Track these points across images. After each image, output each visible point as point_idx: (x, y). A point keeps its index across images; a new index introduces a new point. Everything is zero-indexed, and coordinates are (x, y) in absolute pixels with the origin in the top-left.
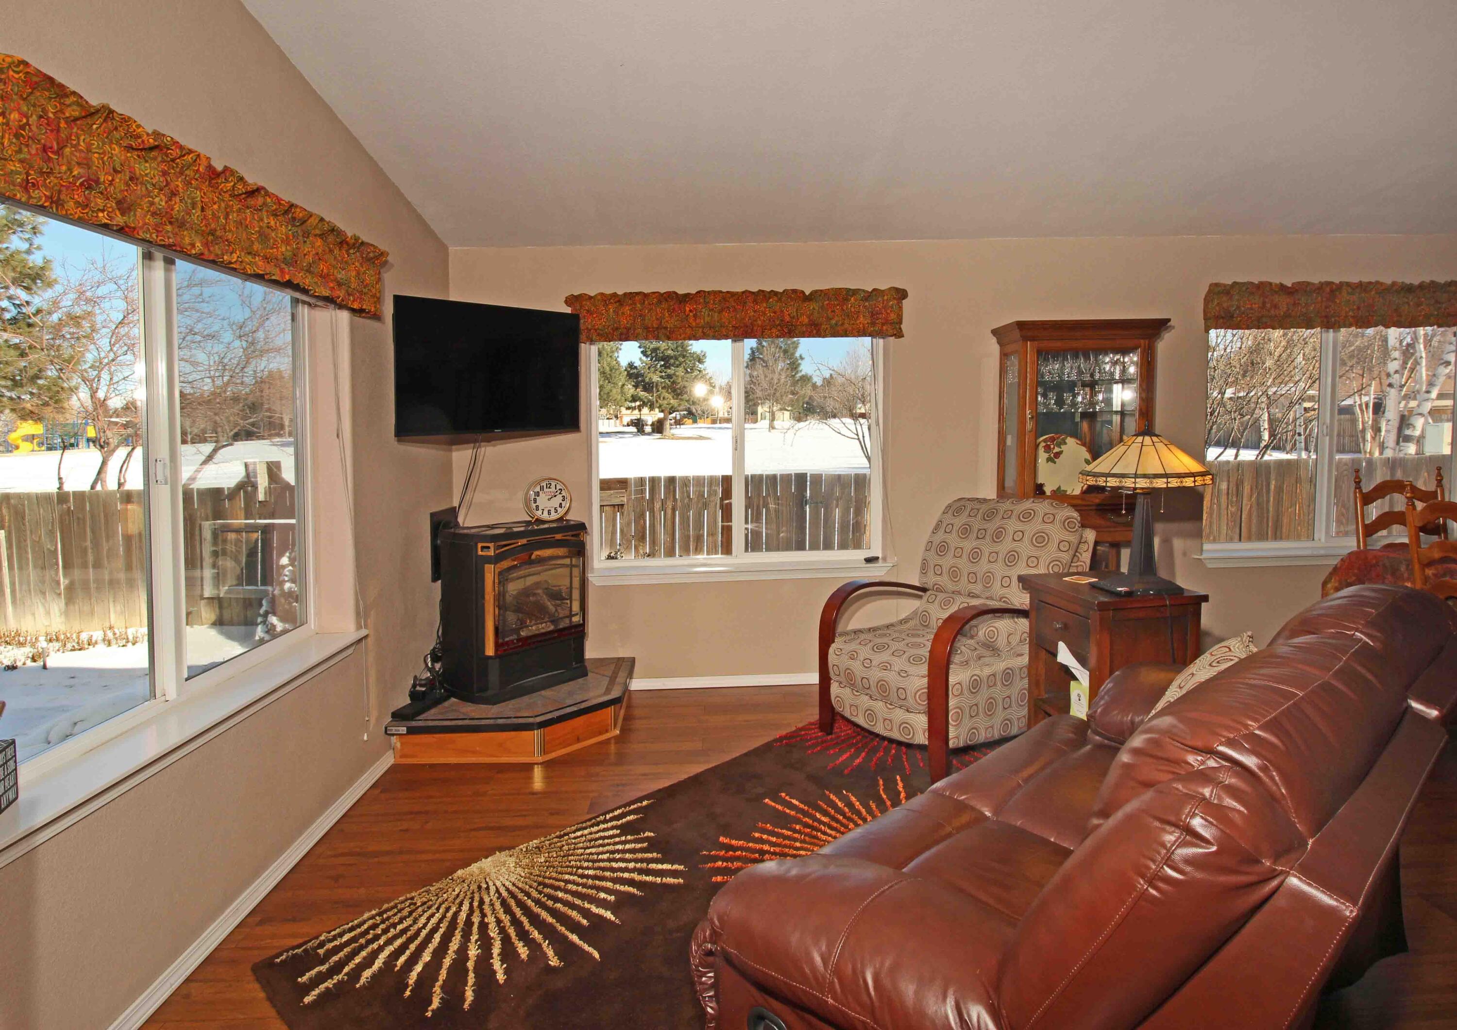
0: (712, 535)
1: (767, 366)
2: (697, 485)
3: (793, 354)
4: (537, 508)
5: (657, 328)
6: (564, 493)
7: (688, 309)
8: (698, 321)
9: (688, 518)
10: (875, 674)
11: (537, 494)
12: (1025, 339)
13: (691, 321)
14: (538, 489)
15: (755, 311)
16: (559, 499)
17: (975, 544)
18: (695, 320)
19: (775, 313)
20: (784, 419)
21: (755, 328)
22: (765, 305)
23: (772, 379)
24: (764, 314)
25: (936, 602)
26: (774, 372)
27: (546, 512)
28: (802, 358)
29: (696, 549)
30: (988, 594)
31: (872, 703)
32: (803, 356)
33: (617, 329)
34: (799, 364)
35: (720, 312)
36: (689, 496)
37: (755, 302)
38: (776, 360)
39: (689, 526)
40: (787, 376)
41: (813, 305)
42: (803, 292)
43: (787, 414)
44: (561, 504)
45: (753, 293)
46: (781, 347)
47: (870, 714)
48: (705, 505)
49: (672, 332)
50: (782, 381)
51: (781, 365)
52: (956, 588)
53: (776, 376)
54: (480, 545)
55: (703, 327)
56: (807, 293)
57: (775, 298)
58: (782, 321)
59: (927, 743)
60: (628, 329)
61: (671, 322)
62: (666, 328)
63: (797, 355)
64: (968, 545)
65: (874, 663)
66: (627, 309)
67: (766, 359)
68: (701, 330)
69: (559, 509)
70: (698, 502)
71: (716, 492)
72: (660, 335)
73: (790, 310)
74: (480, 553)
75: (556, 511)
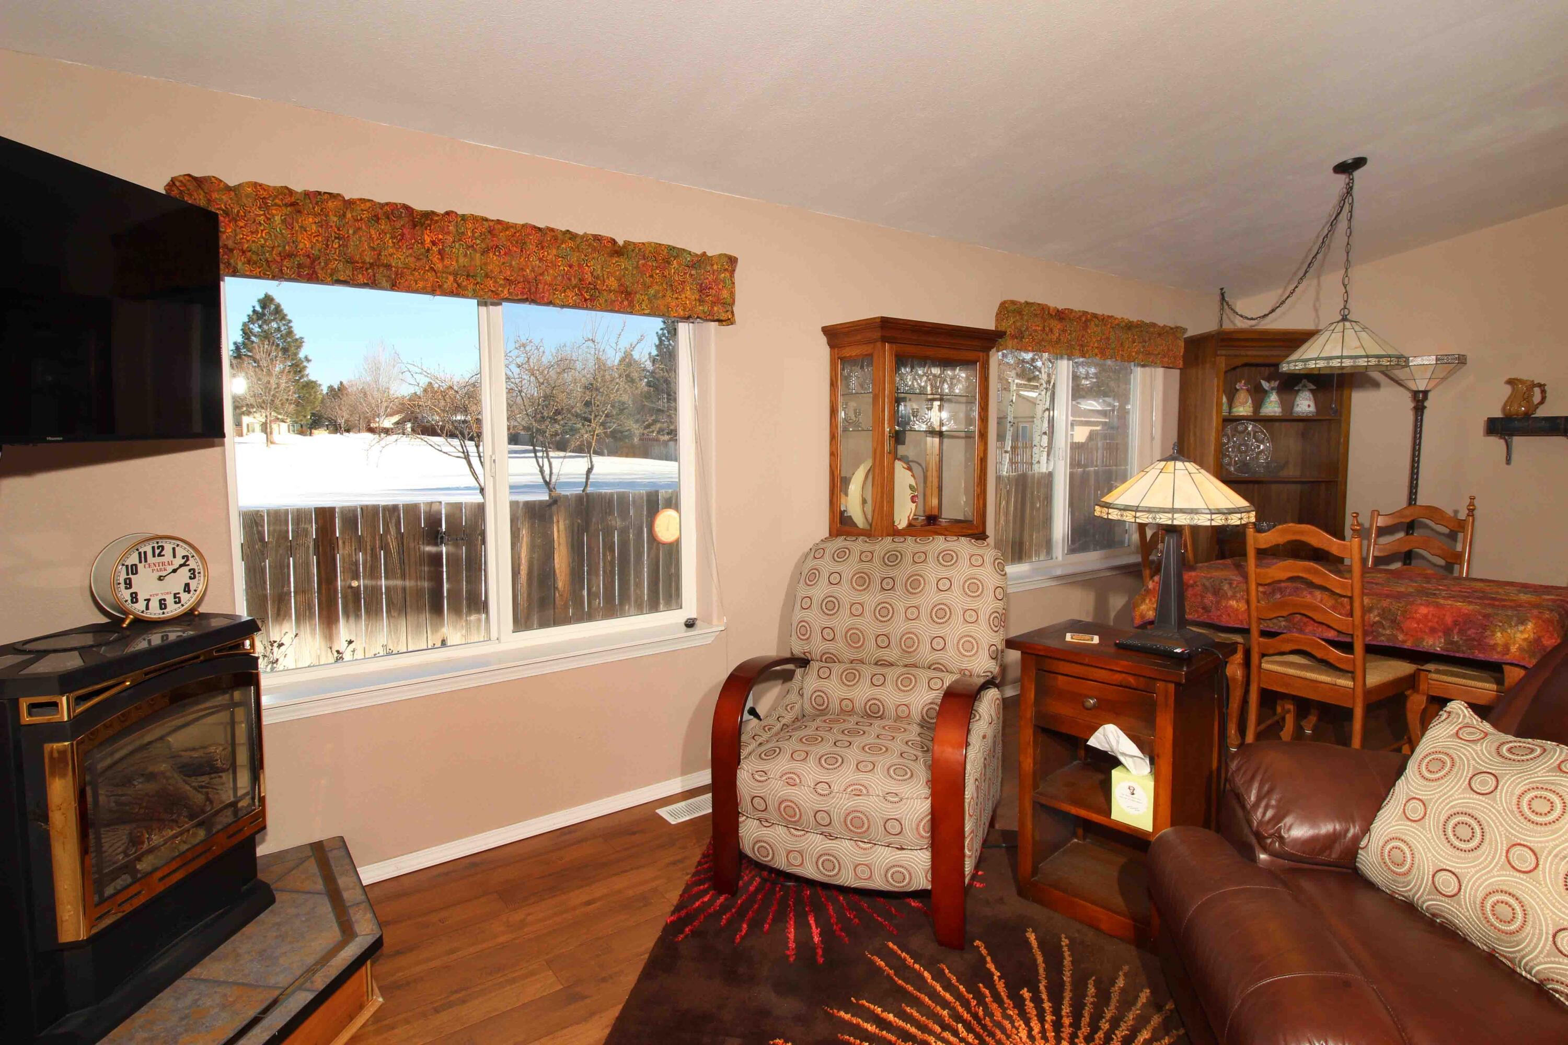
0: (304, 592)
1: (259, 366)
2: (275, 524)
3: (296, 354)
4: (134, 598)
5: (372, 265)
6: (192, 564)
7: (428, 239)
8: (447, 262)
9: (263, 570)
10: (841, 804)
11: (134, 570)
12: (884, 340)
13: (435, 260)
14: (133, 559)
15: (541, 260)
16: (184, 573)
17: (880, 597)
18: (442, 259)
19: (571, 266)
20: (282, 431)
21: (540, 286)
22: (554, 252)
23: (269, 382)
24: (554, 265)
25: (833, 676)
26: (269, 373)
27: (155, 604)
28: (308, 360)
29: (278, 614)
30: (908, 661)
31: (829, 844)
32: (310, 358)
33: (290, 255)
34: (305, 367)
35: (484, 252)
36: (262, 539)
37: (541, 246)
38: (272, 360)
39: (265, 583)
40: (290, 380)
41: (624, 263)
42: (614, 242)
43: (284, 426)
44: (187, 585)
45: (539, 229)
46: (278, 345)
47: (827, 859)
48: (291, 550)
49: (399, 275)
50: (283, 386)
51: (278, 367)
52: (859, 656)
53: (273, 381)
54: (24, 704)
55: (455, 274)
56: (621, 242)
57: (571, 244)
58: (580, 280)
59: (929, 887)
60: (314, 260)
61: (399, 258)
62: (389, 267)
63: (302, 355)
64: (871, 599)
65: (835, 788)
66: (310, 222)
67: (258, 357)
68: (451, 278)
69: (184, 597)
70: (278, 545)
71: (306, 533)
72: (378, 276)
73: (595, 265)
74: (26, 719)
75: (177, 599)
